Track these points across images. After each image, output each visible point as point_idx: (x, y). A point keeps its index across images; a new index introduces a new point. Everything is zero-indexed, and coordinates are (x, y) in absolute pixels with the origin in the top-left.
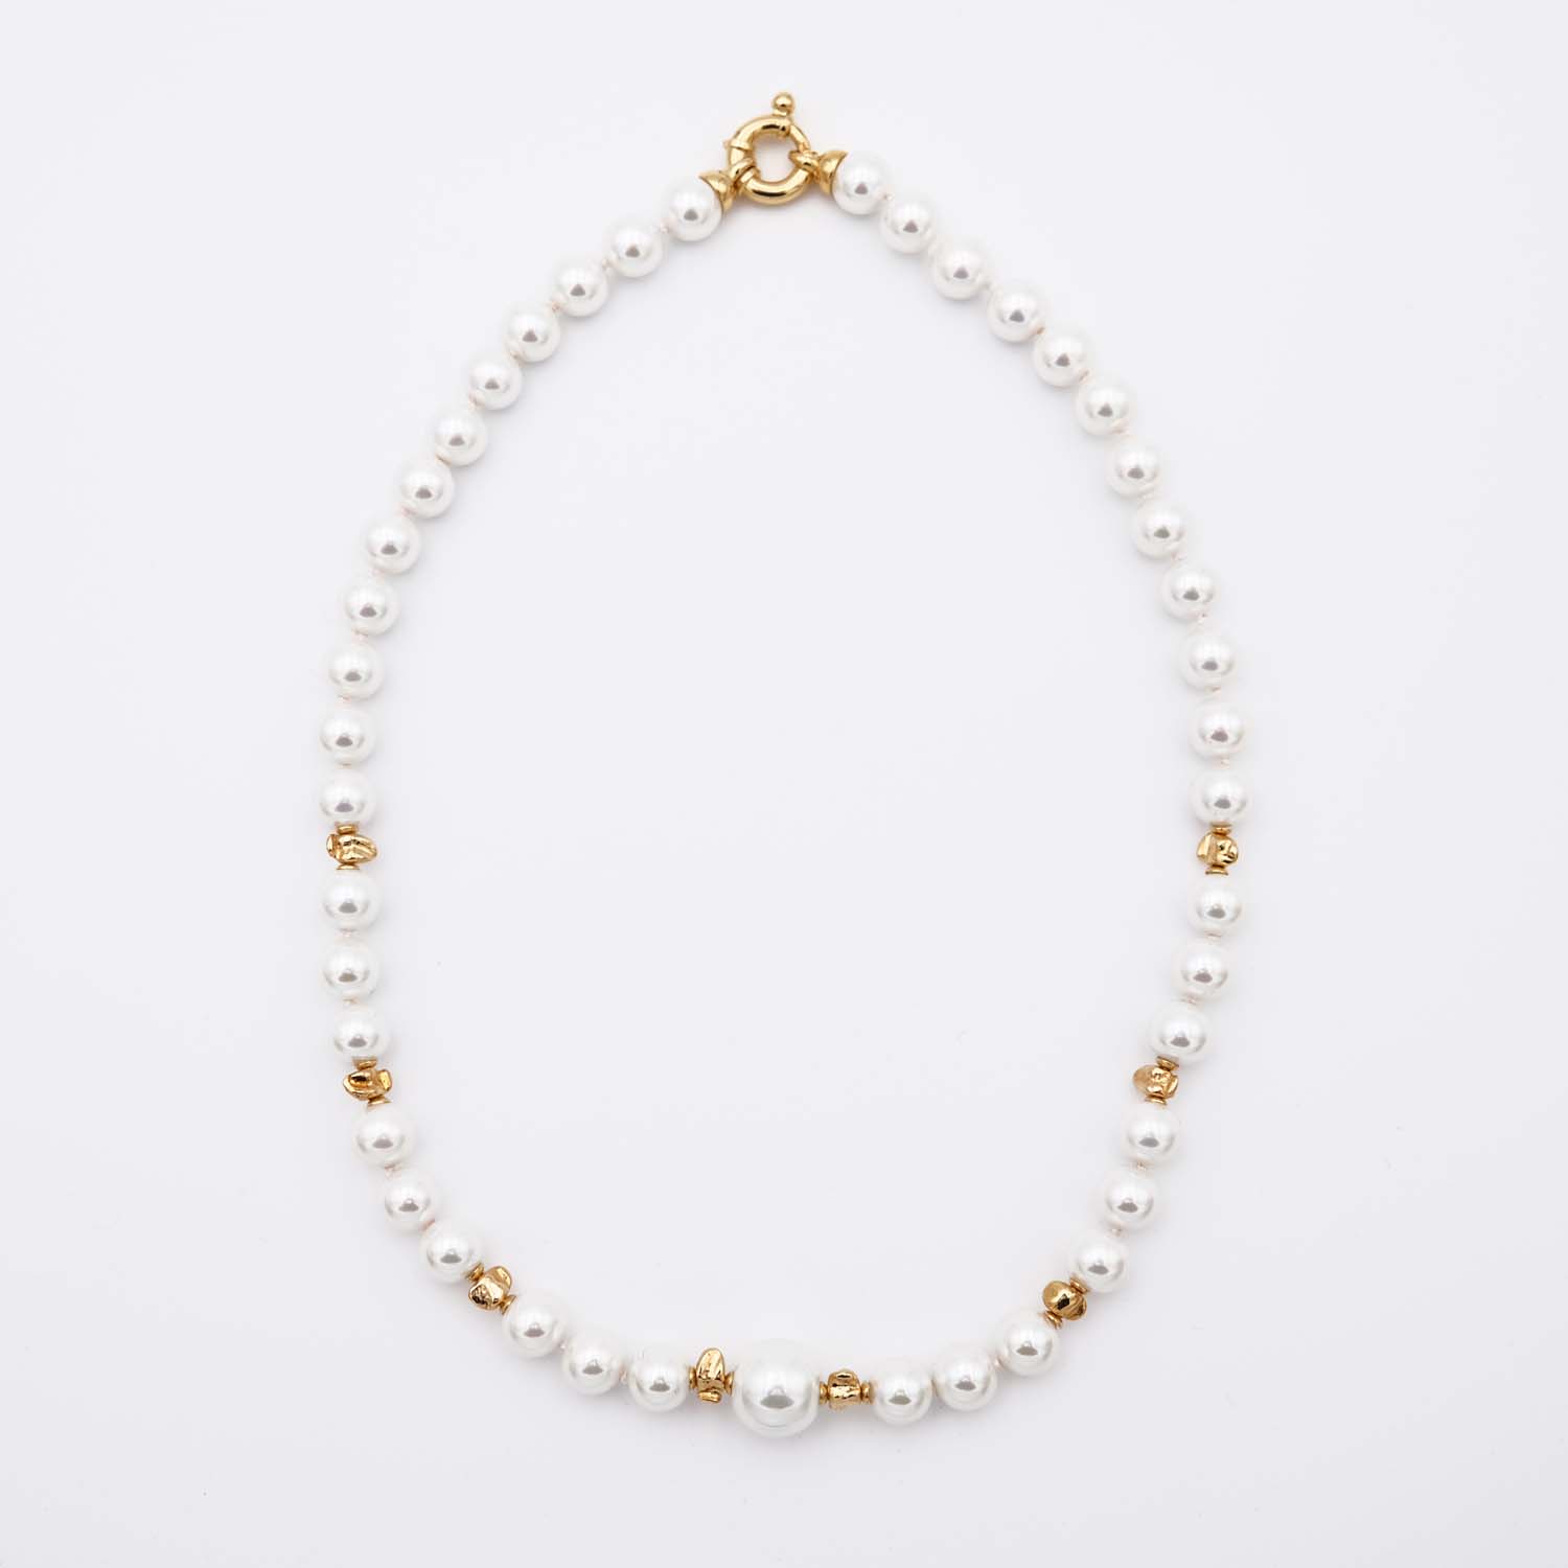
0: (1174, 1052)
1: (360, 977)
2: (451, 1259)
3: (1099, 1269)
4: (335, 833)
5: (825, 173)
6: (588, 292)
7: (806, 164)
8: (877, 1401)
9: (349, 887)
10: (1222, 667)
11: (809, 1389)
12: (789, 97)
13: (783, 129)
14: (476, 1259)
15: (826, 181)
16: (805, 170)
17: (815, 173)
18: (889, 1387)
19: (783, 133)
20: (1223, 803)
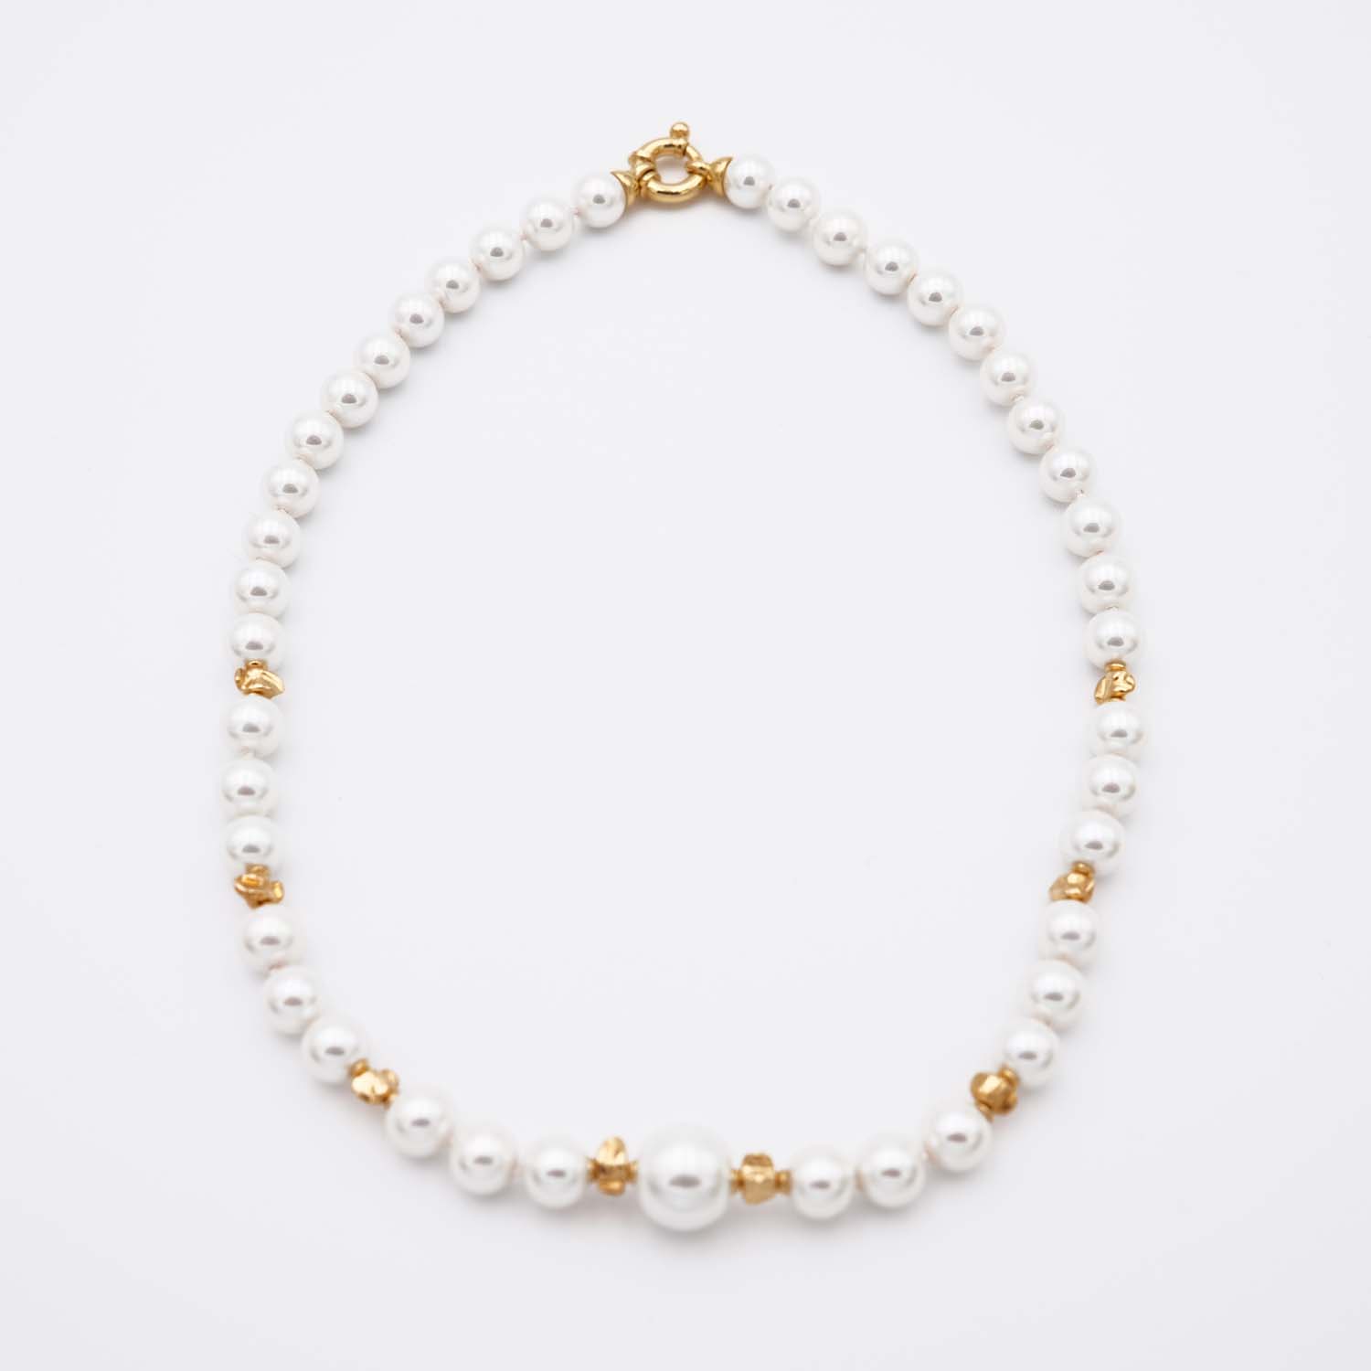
0: (1090, 855)
1: (258, 793)
2: (336, 1051)
3: (1029, 1056)
4: (243, 668)
5: (717, 175)
6: (506, 254)
7: (701, 168)
8: (795, 1192)
9: (253, 710)
10: (1103, 530)
11: (719, 1176)
12: (685, 125)
13: (680, 146)
14: (360, 1056)
15: (718, 180)
16: (700, 174)
17: (709, 178)
18: (807, 1173)
19: (680, 151)
20: (1116, 642)
